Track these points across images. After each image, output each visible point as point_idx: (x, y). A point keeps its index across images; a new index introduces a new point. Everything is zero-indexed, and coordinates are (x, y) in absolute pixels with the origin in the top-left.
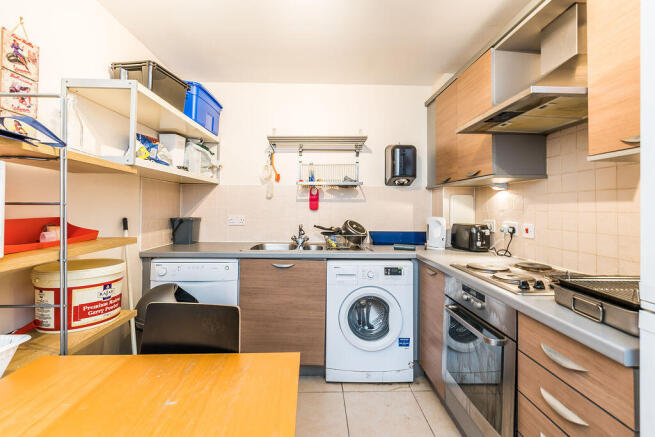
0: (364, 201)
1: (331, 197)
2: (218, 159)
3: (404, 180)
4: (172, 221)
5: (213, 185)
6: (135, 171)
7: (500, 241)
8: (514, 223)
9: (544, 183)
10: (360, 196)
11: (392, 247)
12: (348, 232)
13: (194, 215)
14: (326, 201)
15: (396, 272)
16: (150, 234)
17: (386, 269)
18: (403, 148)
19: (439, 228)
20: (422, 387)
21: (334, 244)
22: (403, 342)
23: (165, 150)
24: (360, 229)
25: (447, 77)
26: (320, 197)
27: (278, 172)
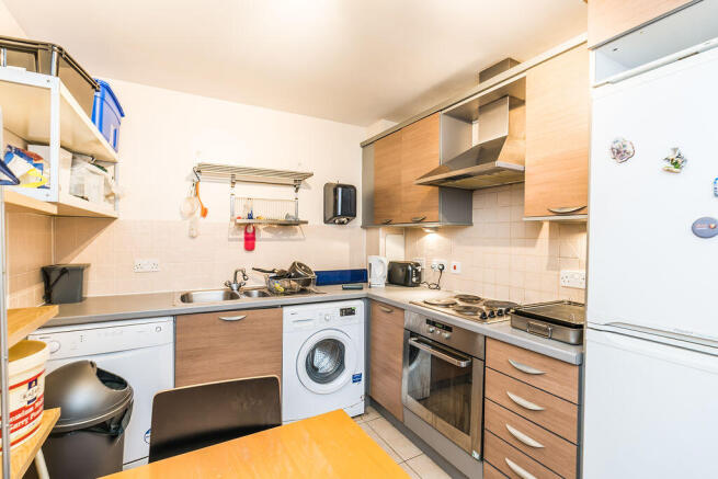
0: (304, 239)
1: (269, 235)
3: (344, 219)
4: (44, 271)
7: (429, 276)
8: (443, 262)
9: (470, 229)
10: (299, 234)
12: (297, 275)
14: (263, 240)
15: (349, 312)
17: (342, 310)
18: (344, 187)
19: (381, 267)
20: (374, 415)
21: (281, 289)
22: (356, 378)
24: (307, 270)
25: (391, 124)
26: (256, 236)
27: (205, 206)
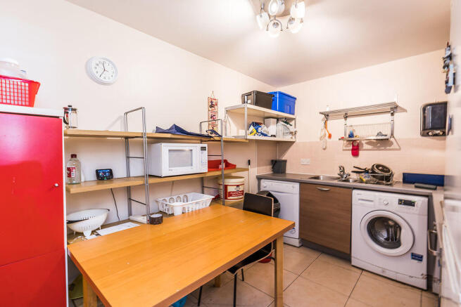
0: (400, 149)
1: (370, 147)
2: (295, 127)
3: (438, 132)
4: (272, 161)
5: (292, 143)
6: (247, 141)
10: (395, 146)
11: (413, 186)
12: (373, 172)
13: (283, 159)
14: (365, 150)
16: (261, 168)
17: (401, 200)
21: (364, 180)
22: (416, 257)
23: (265, 127)
24: (386, 170)
26: (360, 147)
27: (330, 132)
